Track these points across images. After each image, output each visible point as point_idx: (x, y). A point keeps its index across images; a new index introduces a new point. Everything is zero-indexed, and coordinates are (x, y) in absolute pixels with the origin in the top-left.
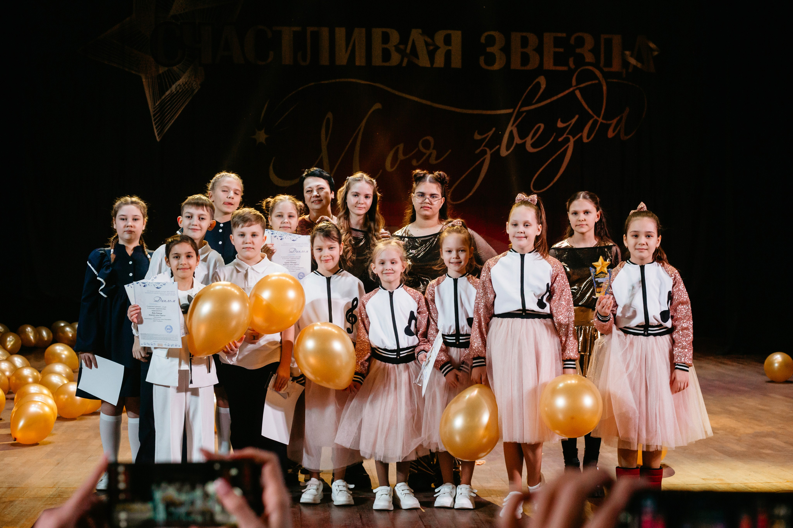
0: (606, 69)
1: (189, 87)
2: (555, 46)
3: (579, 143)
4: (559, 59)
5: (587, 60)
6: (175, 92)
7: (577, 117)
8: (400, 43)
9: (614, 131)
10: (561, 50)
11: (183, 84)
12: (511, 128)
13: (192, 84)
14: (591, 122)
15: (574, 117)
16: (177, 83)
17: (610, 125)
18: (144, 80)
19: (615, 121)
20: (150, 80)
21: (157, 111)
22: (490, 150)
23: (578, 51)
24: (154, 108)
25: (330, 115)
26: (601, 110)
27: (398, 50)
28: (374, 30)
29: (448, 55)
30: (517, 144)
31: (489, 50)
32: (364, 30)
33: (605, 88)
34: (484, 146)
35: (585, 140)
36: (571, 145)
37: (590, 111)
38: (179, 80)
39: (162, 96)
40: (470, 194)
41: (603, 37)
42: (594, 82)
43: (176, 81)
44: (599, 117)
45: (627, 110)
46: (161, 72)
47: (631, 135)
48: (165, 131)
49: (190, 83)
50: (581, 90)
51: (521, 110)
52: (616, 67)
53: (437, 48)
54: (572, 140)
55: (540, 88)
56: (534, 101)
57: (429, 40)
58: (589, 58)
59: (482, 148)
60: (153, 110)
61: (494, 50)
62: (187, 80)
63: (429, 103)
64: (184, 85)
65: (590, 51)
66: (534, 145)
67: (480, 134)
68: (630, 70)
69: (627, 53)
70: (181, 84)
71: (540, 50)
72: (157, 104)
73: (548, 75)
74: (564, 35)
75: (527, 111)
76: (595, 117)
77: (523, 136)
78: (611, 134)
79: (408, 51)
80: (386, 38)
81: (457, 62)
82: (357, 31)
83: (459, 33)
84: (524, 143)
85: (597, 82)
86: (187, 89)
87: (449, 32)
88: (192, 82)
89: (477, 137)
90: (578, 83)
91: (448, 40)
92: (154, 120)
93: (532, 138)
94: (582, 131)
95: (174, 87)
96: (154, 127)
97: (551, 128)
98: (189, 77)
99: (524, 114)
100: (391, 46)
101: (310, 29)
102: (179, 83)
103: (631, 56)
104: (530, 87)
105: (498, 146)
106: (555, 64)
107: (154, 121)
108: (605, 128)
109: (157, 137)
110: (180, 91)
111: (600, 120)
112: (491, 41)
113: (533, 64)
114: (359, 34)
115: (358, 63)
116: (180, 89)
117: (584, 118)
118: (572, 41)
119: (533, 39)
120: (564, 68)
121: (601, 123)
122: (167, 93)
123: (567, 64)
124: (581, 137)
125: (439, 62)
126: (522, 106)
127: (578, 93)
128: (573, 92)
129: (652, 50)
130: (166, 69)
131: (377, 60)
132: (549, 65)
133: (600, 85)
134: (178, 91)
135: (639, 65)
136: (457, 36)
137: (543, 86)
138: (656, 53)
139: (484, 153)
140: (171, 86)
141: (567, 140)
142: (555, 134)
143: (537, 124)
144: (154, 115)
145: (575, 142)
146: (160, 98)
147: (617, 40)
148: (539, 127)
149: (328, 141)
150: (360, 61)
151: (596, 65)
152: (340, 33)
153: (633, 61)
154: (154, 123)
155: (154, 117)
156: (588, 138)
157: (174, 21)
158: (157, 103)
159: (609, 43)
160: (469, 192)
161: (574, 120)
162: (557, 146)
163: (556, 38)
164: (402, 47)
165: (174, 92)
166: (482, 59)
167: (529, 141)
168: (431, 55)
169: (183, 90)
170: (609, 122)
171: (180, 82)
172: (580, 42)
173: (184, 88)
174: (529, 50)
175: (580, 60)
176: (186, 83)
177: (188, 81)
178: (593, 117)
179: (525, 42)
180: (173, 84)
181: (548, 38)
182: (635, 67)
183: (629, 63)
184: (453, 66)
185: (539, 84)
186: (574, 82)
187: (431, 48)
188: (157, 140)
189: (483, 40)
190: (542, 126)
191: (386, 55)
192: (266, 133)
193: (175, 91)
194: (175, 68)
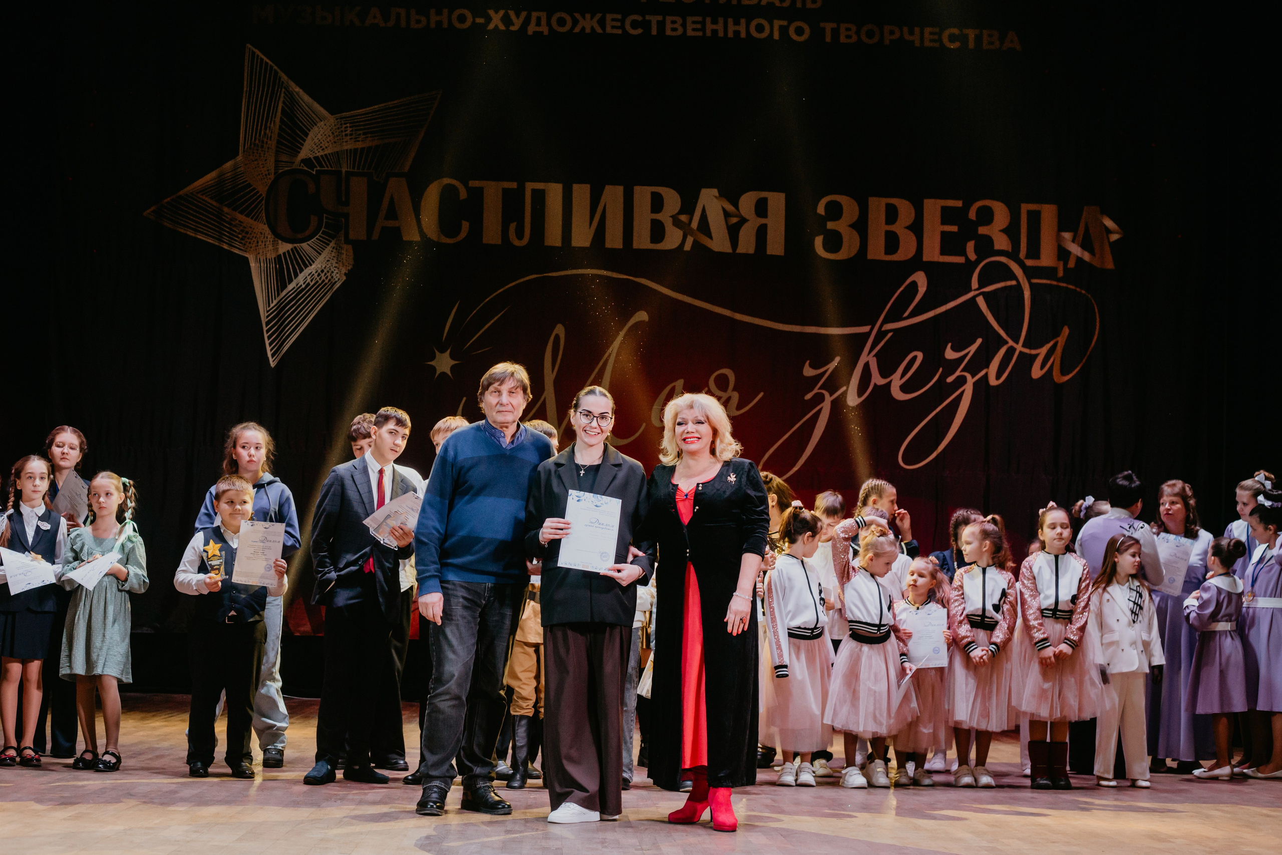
0: (1029, 263)
1: (327, 278)
2: (944, 222)
3: (982, 386)
4: (949, 244)
5: (997, 247)
6: (303, 286)
7: (979, 341)
8: (681, 212)
9: (1042, 368)
10: (954, 229)
11: (316, 272)
12: (867, 357)
13: (333, 272)
14: (1003, 351)
15: (974, 342)
16: (307, 271)
17: (1037, 355)
18: (253, 265)
19: (1044, 351)
20: (262, 264)
21: (273, 315)
22: (831, 396)
23: (982, 230)
24: (268, 312)
25: (560, 330)
26: (1021, 332)
27: (677, 223)
28: (637, 189)
29: (762, 232)
30: (875, 384)
31: (830, 225)
32: (620, 189)
33: (1027, 294)
34: (819, 389)
35: (993, 382)
36: (968, 389)
37: (1002, 333)
38: (311, 265)
39: (282, 292)
40: (795, 469)
41: (1025, 208)
42: (1009, 283)
43: (306, 266)
44: (1017, 343)
45: (1066, 331)
46: (281, 252)
47: (1071, 375)
48: (286, 349)
49: (328, 272)
50: (987, 296)
51: (883, 329)
52: (1047, 259)
53: (743, 221)
54: (970, 381)
55: (917, 291)
56: (906, 314)
57: (730, 208)
58: (1001, 242)
59: (816, 391)
60: (266, 315)
61: (840, 226)
62: (324, 266)
63: (727, 312)
64: (319, 275)
65: (1003, 231)
66: (904, 388)
67: (813, 366)
68: (1071, 264)
69: (1067, 235)
70: (314, 272)
71: (917, 228)
72: (272, 305)
73: (931, 269)
74: (959, 204)
75: (894, 331)
76: (1011, 343)
77: (886, 372)
78: (1036, 372)
79: (695, 225)
80: (657, 204)
81: (776, 246)
82: (608, 189)
83: (782, 196)
84: (889, 385)
85: (1014, 283)
86: (324, 281)
87: (764, 194)
88: (332, 270)
89: (808, 371)
90: (982, 284)
91: (761, 208)
92: (268, 331)
93: (901, 379)
94: (987, 366)
95: (301, 277)
96: (267, 342)
97: (935, 360)
98: (328, 261)
99: (890, 335)
100: (665, 217)
101: (530, 186)
102: (310, 272)
103: (1073, 241)
104: (899, 291)
105: (844, 388)
106: (943, 252)
107: (267, 333)
108: (1027, 361)
109: (271, 360)
110: (312, 284)
111: (1019, 348)
112: (835, 211)
113: (906, 250)
114: (613, 195)
115: (608, 245)
116: (312, 281)
117: (992, 344)
118: (972, 215)
119: (905, 210)
120: (960, 260)
121: (1021, 352)
122: (290, 287)
123: (963, 253)
124: (986, 374)
125: (747, 244)
126: (885, 321)
127: (981, 301)
128: (974, 297)
129: (1109, 231)
130: (288, 247)
131: (642, 240)
132: (932, 253)
133: (1019, 287)
134: (308, 284)
135: (1086, 256)
136: (777, 201)
137: (922, 289)
138: (1114, 237)
139: (820, 399)
140: (296, 276)
141: (962, 381)
142: (941, 370)
143: (911, 352)
144: (267, 323)
145: (975, 384)
146: (278, 295)
147: (1049, 213)
148: (914, 359)
149: (555, 373)
150: (614, 240)
151: (1013, 255)
152: (581, 193)
153: (1075, 250)
154: (266, 336)
155: (266, 326)
156: (998, 378)
157: (307, 169)
158: (272, 302)
159: (1035, 219)
160: (794, 465)
161: (973, 348)
162: (943, 390)
163: (944, 209)
164: (683, 218)
165: (301, 286)
166: (819, 241)
167: (897, 381)
168: (733, 232)
169: (317, 282)
170: (1034, 352)
171: (312, 269)
172: (986, 216)
173: (318, 279)
174: (898, 228)
175: (985, 246)
176: (322, 271)
177: (325, 268)
178: (1007, 343)
179: (892, 215)
180: (302, 270)
181: (932, 207)
182: (1079, 260)
183: (1069, 253)
184: (769, 252)
185: (914, 286)
186: (975, 284)
187: (734, 220)
188: (270, 364)
189: (821, 210)
190: (920, 356)
191: (658, 230)
192: (452, 357)
193: (304, 283)
194: (304, 245)
